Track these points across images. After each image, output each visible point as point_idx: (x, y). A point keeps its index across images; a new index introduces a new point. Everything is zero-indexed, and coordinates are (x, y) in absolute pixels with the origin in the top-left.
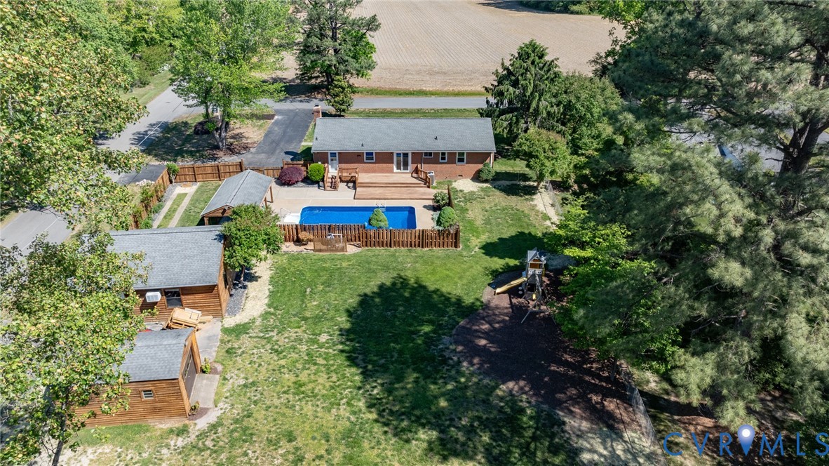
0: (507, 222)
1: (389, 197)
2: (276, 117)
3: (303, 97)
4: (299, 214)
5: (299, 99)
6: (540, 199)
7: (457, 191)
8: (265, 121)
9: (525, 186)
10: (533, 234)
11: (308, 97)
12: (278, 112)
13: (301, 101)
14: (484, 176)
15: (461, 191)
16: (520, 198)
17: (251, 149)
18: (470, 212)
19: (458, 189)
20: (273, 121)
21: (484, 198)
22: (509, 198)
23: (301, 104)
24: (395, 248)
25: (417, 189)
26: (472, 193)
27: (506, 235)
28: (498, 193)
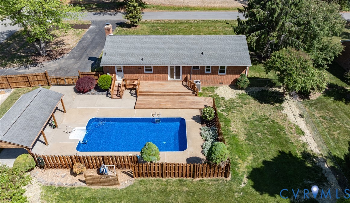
0: (267, 138)
1: (164, 107)
2: (91, 27)
3: (112, 11)
4: (85, 128)
5: (109, 13)
6: (288, 108)
7: (219, 99)
8: (83, 30)
9: (273, 93)
10: (293, 154)
11: (115, 11)
12: (93, 22)
13: (110, 14)
14: (241, 85)
15: (223, 98)
16: (271, 106)
17: (65, 55)
18: (233, 124)
19: (220, 96)
20: (88, 30)
21: (242, 107)
22: (262, 105)
23: (110, 16)
24: (167, 178)
25: (187, 97)
26: (232, 101)
27: (269, 157)
28: (252, 100)
